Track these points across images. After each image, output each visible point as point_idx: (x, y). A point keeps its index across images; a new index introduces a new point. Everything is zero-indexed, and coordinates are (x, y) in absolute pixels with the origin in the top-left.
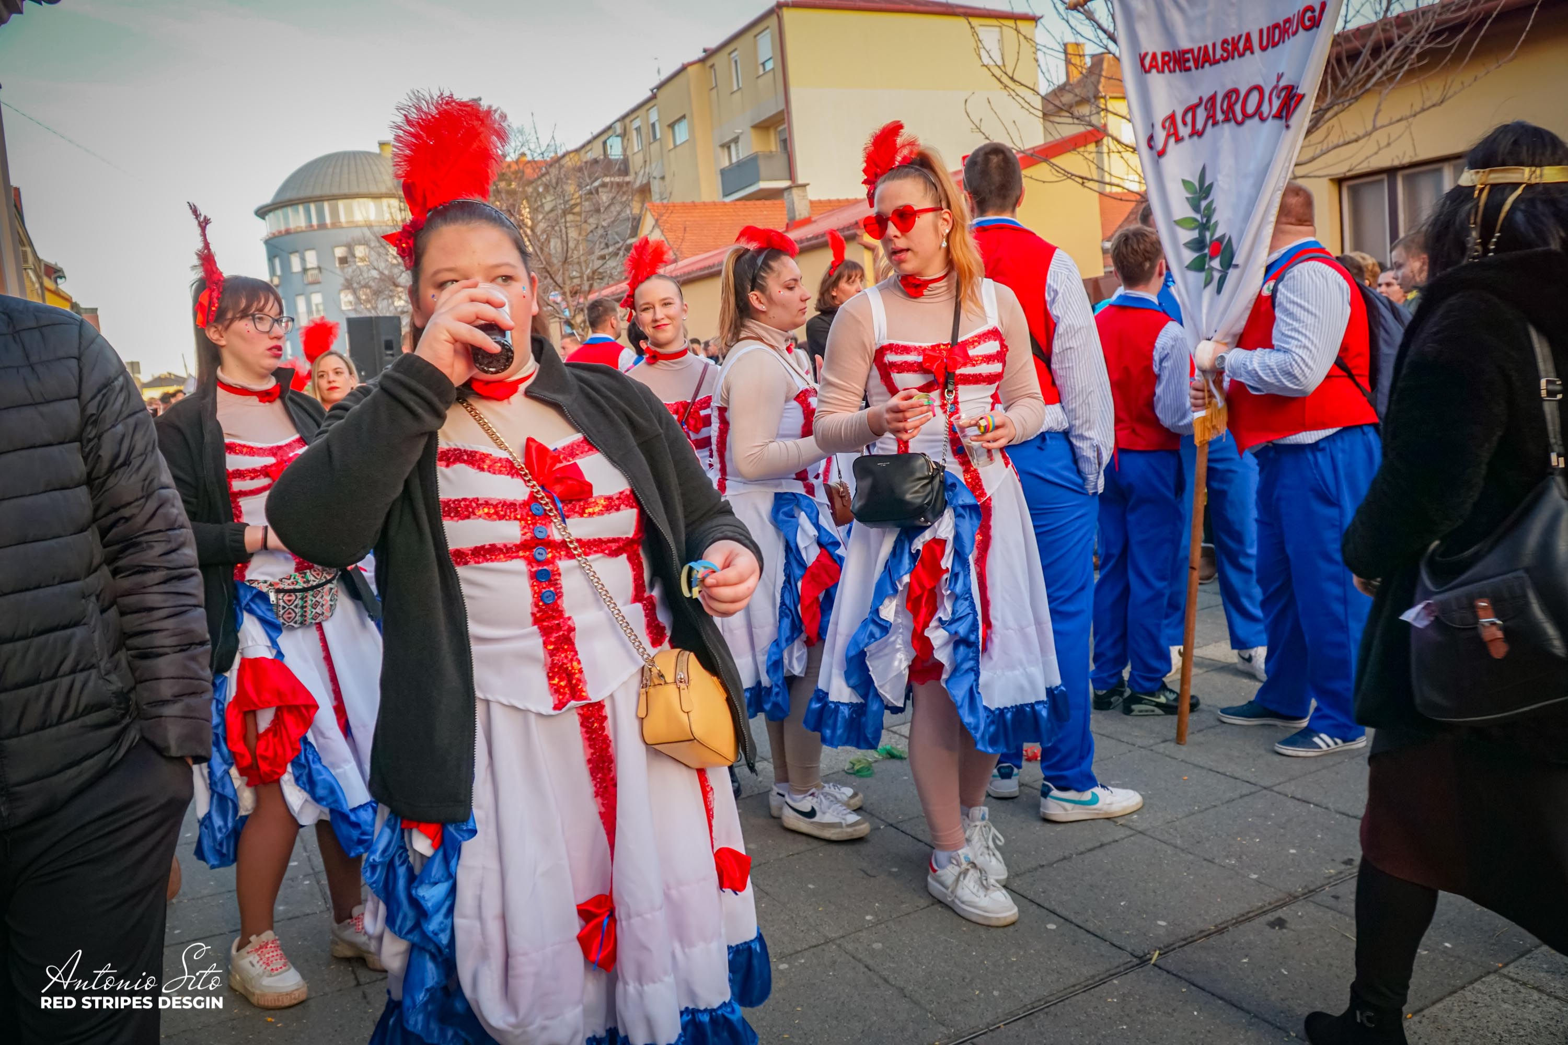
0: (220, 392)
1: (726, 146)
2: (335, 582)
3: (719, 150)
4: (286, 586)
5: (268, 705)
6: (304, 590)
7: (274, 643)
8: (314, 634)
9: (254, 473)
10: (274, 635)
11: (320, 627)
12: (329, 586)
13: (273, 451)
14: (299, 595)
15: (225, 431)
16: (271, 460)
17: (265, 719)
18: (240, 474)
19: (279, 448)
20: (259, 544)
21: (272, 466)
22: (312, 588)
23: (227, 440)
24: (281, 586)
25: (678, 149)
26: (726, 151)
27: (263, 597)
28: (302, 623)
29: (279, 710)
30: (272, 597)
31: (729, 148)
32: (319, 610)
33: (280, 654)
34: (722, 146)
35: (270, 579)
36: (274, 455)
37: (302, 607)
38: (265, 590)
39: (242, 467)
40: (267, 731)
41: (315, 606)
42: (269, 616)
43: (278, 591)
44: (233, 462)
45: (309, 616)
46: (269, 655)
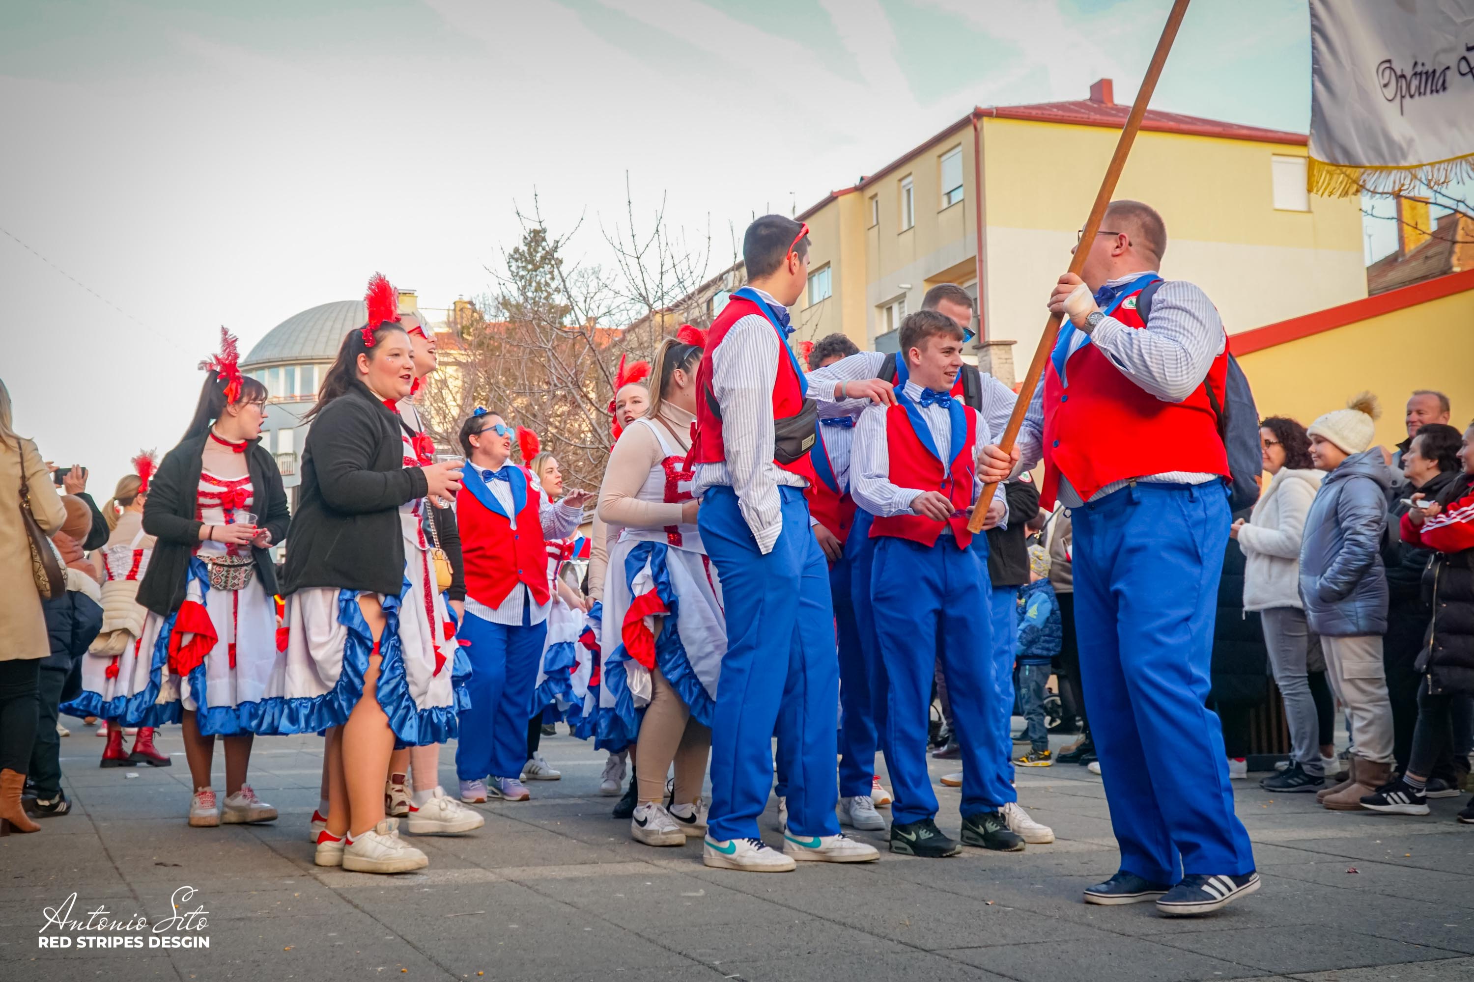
0: (210, 439)
1: (886, 307)
2: (250, 567)
3: (876, 311)
4: (219, 562)
5: (189, 632)
6: (229, 566)
7: (204, 596)
8: (231, 596)
9: (212, 495)
10: (205, 590)
11: (236, 593)
12: (245, 568)
13: (228, 484)
14: (226, 569)
15: (204, 465)
16: (224, 489)
17: (187, 639)
18: (205, 494)
19: (232, 482)
20: (207, 536)
21: (225, 493)
22: (234, 566)
23: (204, 472)
24: (217, 561)
25: (814, 309)
26: (885, 312)
27: (204, 565)
28: (225, 588)
29: (195, 636)
30: (210, 567)
31: (890, 309)
32: (236, 581)
33: (205, 602)
34: (880, 307)
35: (211, 556)
36: (228, 486)
37: (226, 577)
38: (206, 561)
39: (207, 491)
40: (186, 646)
41: (234, 578)
42: (205, 579)
43: (214, 564)
44: (203, 486)
45: (230, 584)
46: (199, 601)
